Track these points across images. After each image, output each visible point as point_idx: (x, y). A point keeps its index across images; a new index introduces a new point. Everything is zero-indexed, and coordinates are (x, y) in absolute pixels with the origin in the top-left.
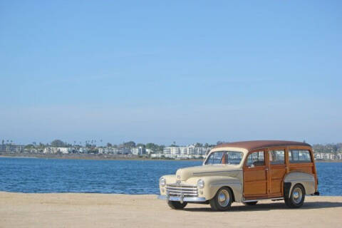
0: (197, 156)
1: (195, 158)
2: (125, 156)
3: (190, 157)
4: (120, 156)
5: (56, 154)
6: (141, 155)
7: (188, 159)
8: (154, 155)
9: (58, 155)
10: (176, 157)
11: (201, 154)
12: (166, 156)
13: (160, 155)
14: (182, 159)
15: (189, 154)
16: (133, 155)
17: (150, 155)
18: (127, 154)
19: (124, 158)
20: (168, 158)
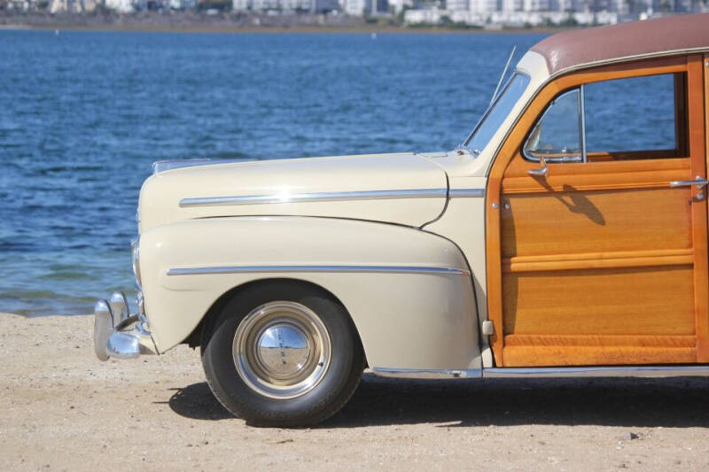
0: (558, 18)
1: (549, 23)
2: (321, 18)
3: (534, 19)
4: (307, 19)
5: (93, 14)
6: (375, 13)
7: (528, 26)
8: (415, 17)
9: (101, 17)
10: (489, 21)
11: (572, 11)
12: (456, 18)
13: (434, 15)
14: (507, 28)
15: (532, 11)
16: (347, 16)
17: (402, 15)
18: (325, 12)
19: (316, 25)
20: (463, 26)
